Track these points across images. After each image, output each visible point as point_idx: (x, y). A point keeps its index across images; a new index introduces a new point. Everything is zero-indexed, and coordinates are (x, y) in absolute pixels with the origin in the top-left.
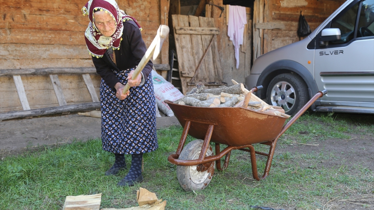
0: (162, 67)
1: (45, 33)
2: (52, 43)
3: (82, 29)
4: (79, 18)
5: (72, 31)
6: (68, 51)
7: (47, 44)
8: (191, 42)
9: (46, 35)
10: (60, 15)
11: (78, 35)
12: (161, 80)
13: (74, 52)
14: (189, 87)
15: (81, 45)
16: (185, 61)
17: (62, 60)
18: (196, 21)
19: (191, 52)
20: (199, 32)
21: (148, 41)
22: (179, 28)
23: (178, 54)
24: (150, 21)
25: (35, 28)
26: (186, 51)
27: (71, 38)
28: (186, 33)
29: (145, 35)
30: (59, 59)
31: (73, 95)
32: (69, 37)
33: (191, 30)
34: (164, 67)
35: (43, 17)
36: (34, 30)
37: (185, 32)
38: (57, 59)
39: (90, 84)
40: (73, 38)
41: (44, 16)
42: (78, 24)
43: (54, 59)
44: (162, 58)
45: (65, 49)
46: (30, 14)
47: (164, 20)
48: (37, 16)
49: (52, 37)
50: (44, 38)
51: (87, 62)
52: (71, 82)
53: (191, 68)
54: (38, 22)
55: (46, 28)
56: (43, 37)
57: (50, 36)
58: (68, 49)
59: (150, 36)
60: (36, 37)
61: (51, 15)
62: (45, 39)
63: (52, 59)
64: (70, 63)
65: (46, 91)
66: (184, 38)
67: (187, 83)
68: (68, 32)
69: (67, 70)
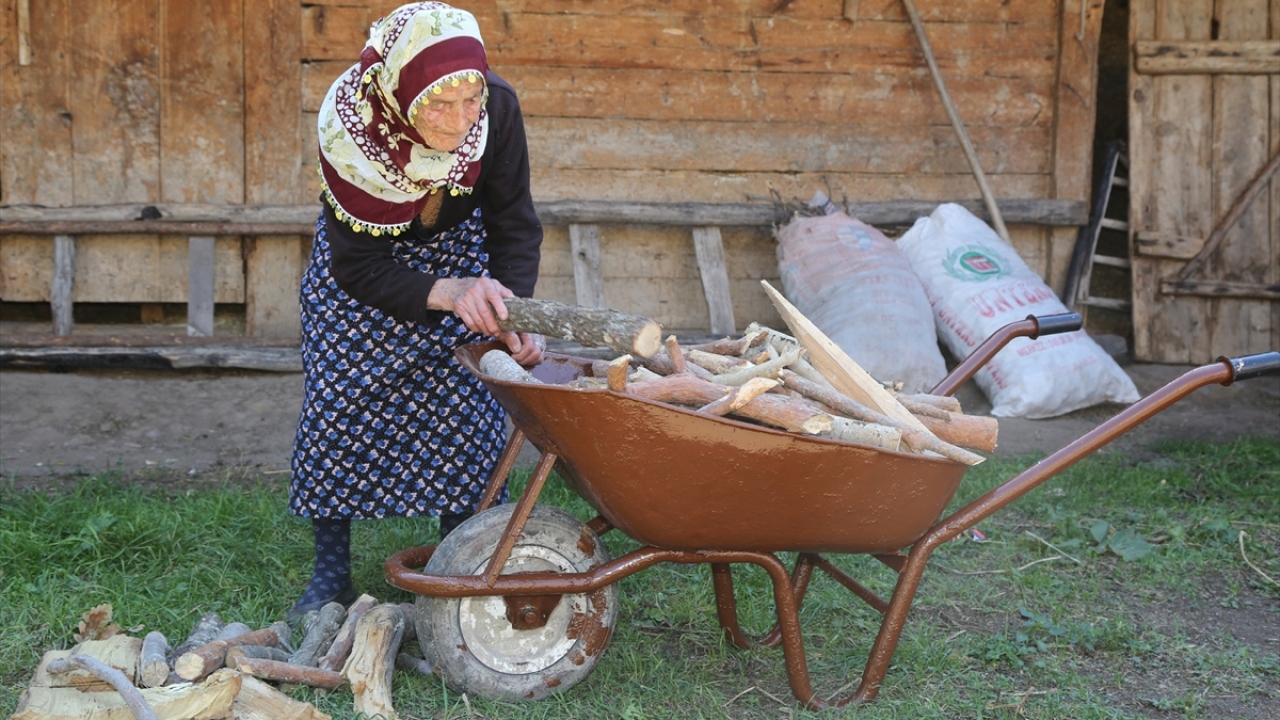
0: (1045, 213)
1: (573, 79)
2: (595, 114)
3: (713, 60)
4: (705, 21)
5: (674, 69)
6: (653, 142)
7: (578, 117)
8: (1209, 107)
9: (576, 86)
10: (633, 13)
11: (694, 84)
12: (996, 266)
13: (676, 145)
14: (1168, 301)
15: (705, 120)
16: (1165, 187)
17: (630, 174)
18: (1252, 12)
19: (1204, 152)
20: (1257, 62)
21: (997, 103)
22: (1155, 45)
23: (1132, 157)
24: (1015, 23)
25: (538, 62)
26: (1178, 145)
27: (667, 93)
28: (1187, 67)
29: (987, 79)
30: (616, 168)
31: (664, 302)
32: (660, 91)
33: (1214, 53)
34: (1057, 212)
35: (569, 22)
36: (536, 68)
37: (1183, 64)
38: (611, 168)
39: (715, 264)
40: (676, 95)
41: (573, 17)
42: (700, 42)
43: (603, 169)
44: (1058, 173)
45: (642, 134)
46: (524, 12)
47: (1080, 15)
48: (548, 18)
49: (597, 92)
50: (569, 95)
51: (726, 182)
52: (658, 256)
53: (1191, 218)
54: (551, 41)
55: (578, 58)
56: (565, 91)
57: (591, 89)
58: (656, 133)
59: (1007, 83)
60: (541, 90)
61: (599, 13)
62: (573, 98)
63: (592, 169)
64: (659, 185)
65: (564, 283)
66: (1176, 88)
67: (1160, 282)
68: (659, 72)
69: (629, 211)
